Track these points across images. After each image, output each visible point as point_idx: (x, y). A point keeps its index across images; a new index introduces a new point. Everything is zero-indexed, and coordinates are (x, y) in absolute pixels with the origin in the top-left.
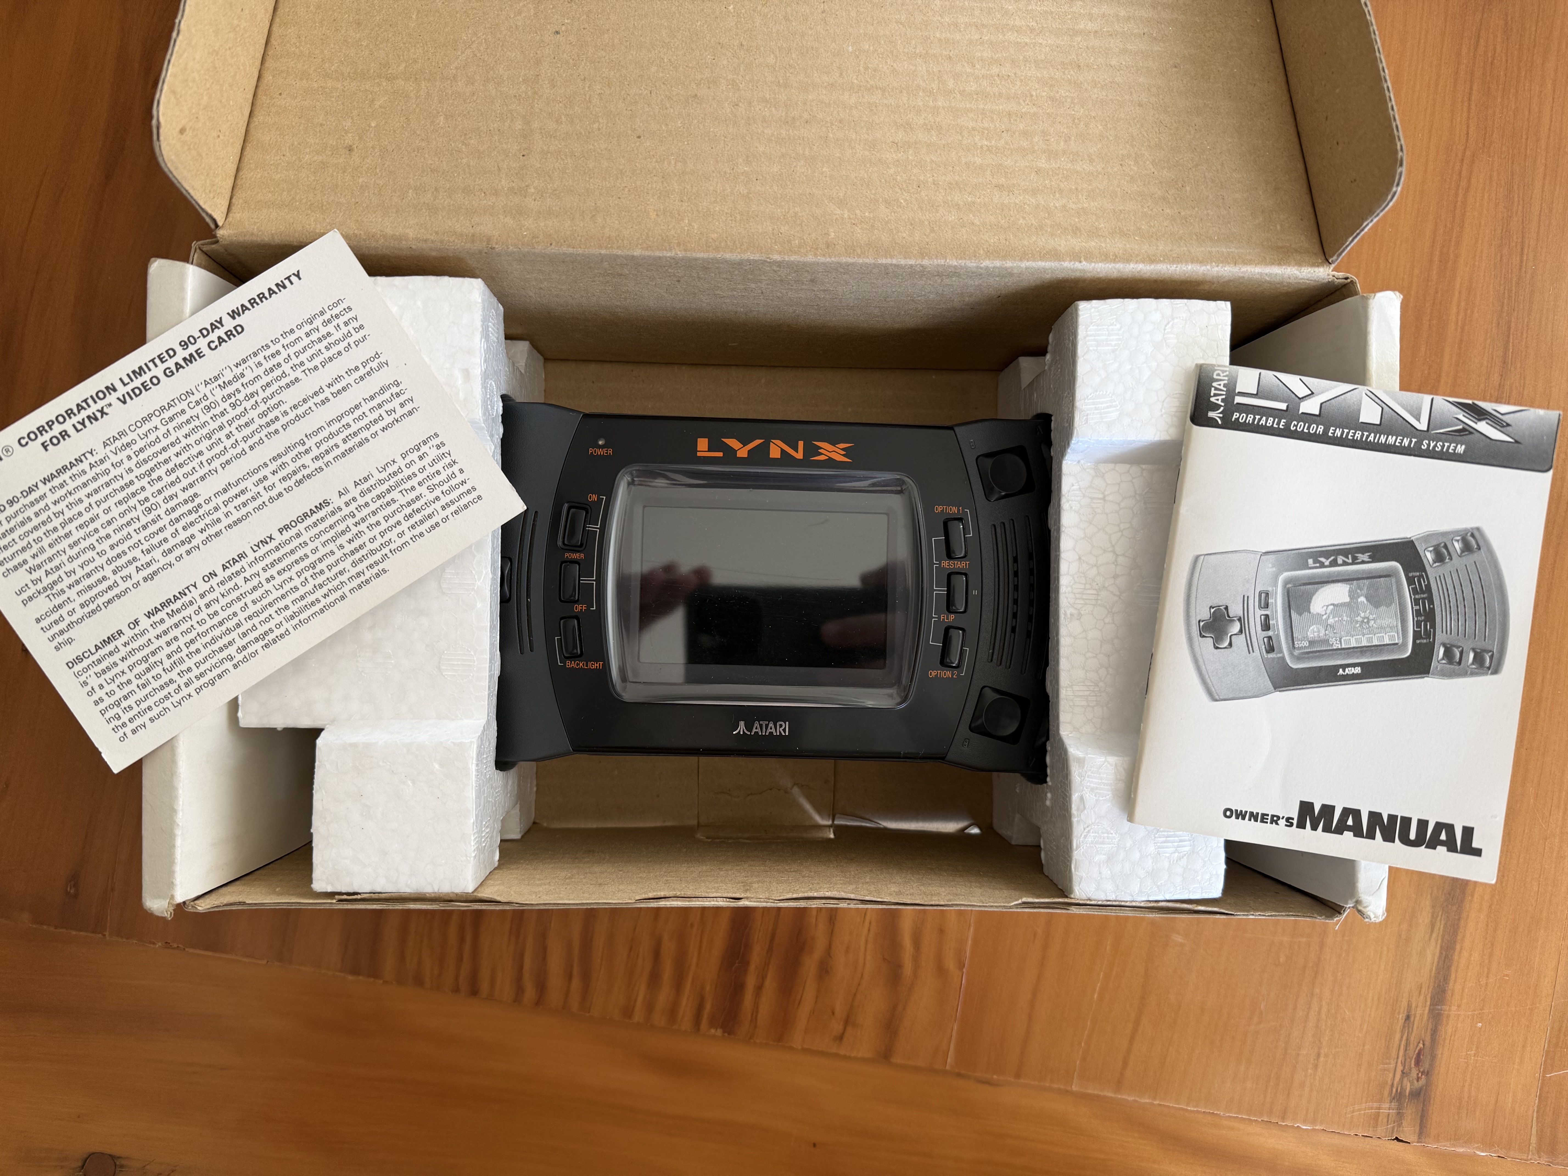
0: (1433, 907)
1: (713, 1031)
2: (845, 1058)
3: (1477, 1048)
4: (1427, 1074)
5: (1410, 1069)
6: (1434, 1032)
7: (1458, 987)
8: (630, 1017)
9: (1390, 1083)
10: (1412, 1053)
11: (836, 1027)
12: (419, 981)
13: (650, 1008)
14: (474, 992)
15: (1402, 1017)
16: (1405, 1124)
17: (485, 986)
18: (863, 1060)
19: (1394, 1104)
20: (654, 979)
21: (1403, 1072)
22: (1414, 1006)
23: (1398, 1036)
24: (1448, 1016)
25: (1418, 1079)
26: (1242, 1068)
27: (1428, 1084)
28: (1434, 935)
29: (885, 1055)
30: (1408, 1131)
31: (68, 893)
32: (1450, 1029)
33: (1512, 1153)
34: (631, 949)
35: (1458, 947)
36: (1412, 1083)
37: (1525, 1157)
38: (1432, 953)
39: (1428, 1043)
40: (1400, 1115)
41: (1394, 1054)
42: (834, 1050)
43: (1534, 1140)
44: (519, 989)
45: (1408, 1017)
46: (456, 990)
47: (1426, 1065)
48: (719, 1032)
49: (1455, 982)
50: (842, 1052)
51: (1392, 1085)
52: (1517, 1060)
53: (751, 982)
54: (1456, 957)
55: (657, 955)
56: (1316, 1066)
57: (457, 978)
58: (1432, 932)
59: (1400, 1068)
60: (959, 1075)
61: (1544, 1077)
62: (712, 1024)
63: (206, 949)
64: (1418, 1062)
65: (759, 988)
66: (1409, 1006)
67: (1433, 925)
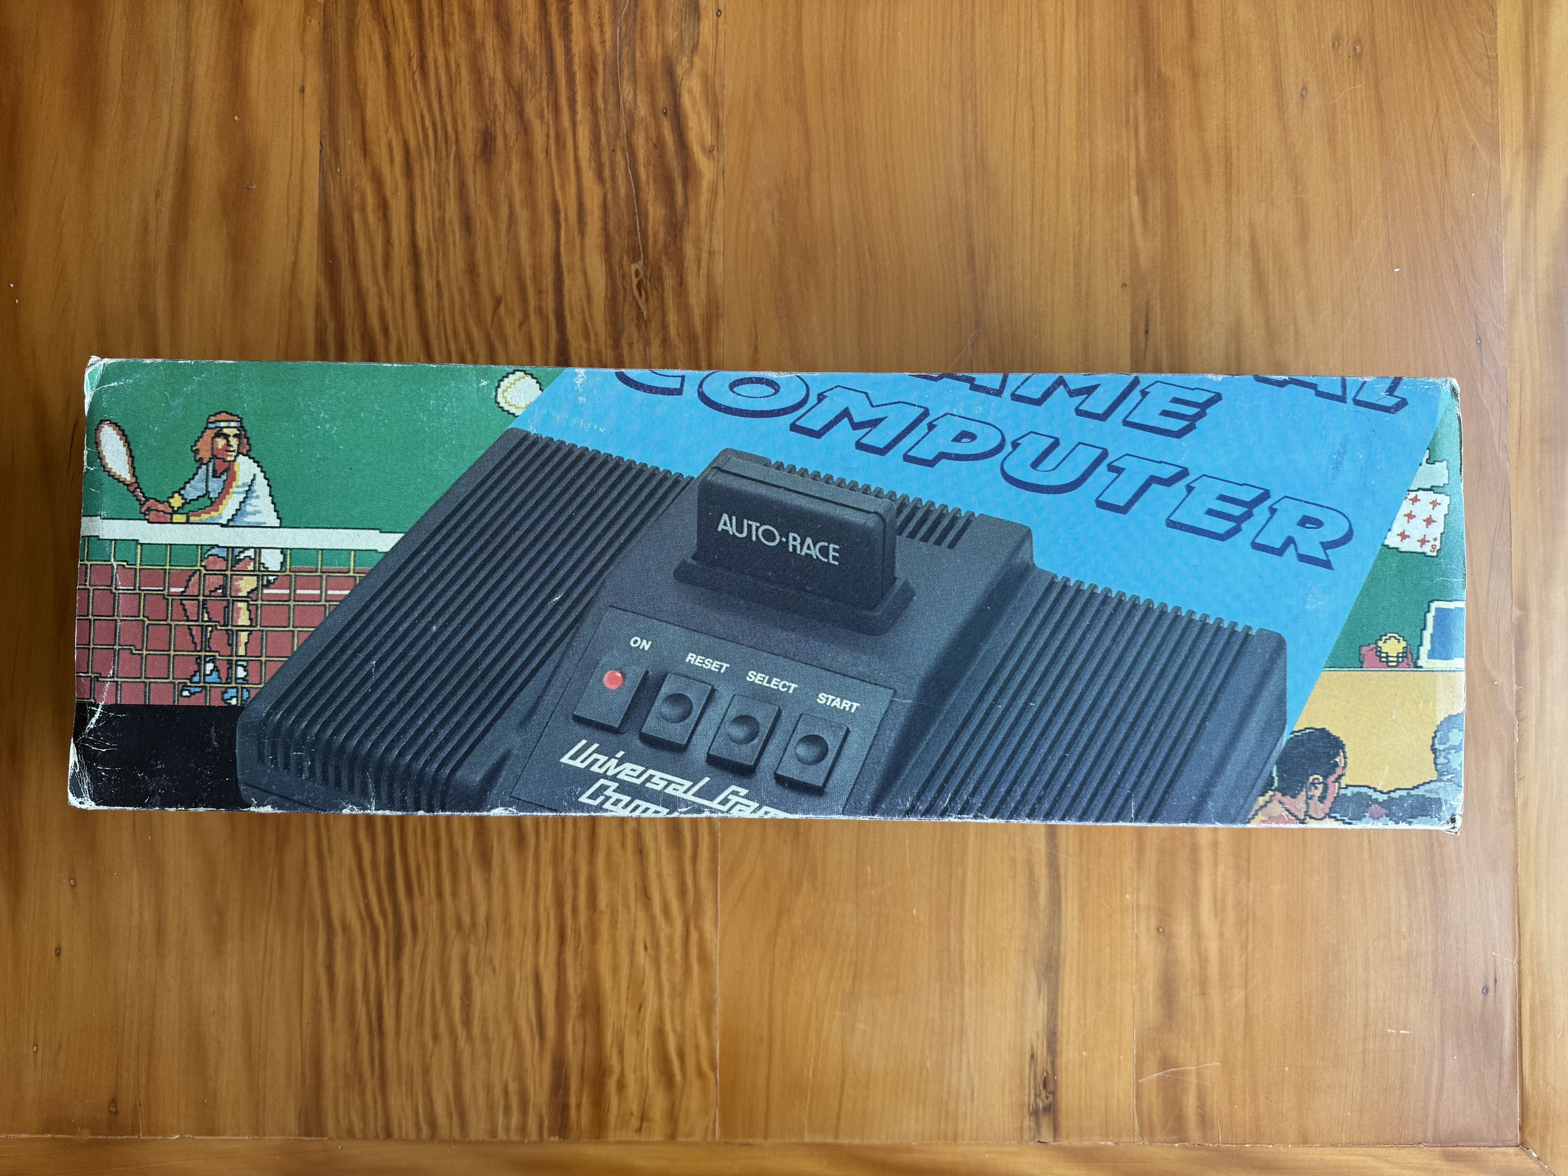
0: (1038, 976)
1: (552, 1138)
2: (646, 1143)
3: (1086, 1069)
4: (1053, 1093)
5: (1040, 1091)
6: (1053, 1063)
7: (1064, 1029)
8: (496, 1137)
9: (1027, 1103)
10: (1040, 1081)
11: (635, 1123)
12: (351, 1134)
13: (507, 1129)
14: (389, 1135)
15: (1028, 1057)
16: (1042, 1130)
17: (396, 1131)
18: (659, 1143)
19: (1033, 1118)
20: (507, 1109)
21: (1035, 1095)
22: (1035, 1047)
23: (1027, 1070)
24: (1061, 1051)
25: (1047, 1098)
26: (921, 1110)
27: (1055, 1099)
28: (1042, 996)
29: (672, 1136)
30: (1046, 1134)
31: (111, 1112)
32: (1064, 1059)
33: (1123, 1139)
34: (488, 1092)
35: (1060, 1001)
36: (1043, 1102)
37: (1132, 1140)
38: (1042, 1009)
39: (1050, 1071)
40: (1038, 1125)
41: (1027, 1083)
42: (637, 1139)
43: (1137, 1128)
44: (418, 1129)
45: (1032, 1056)
46: (377, 1137)
47: (1051, 1087)
48: (557, 1138)
49: (1062, 1025)
50: (643, 1140)
51: (1029, 1105)
52: (1116, 1073)
53: (573, 1101)
54: (1060, 1009)
55: (506, 1093)
56: (972, 1100)
57: (376, 1129)
58: (1039, 993)
59: (1032, 1092)
60: (726, 1143)
61: (1137, 1082)
62: (551, 1133)
63: (207, 1135)
64: (1045, 1085)
65: (579, 1105)
66: (1032, 1048)
67: (1039, 989)
